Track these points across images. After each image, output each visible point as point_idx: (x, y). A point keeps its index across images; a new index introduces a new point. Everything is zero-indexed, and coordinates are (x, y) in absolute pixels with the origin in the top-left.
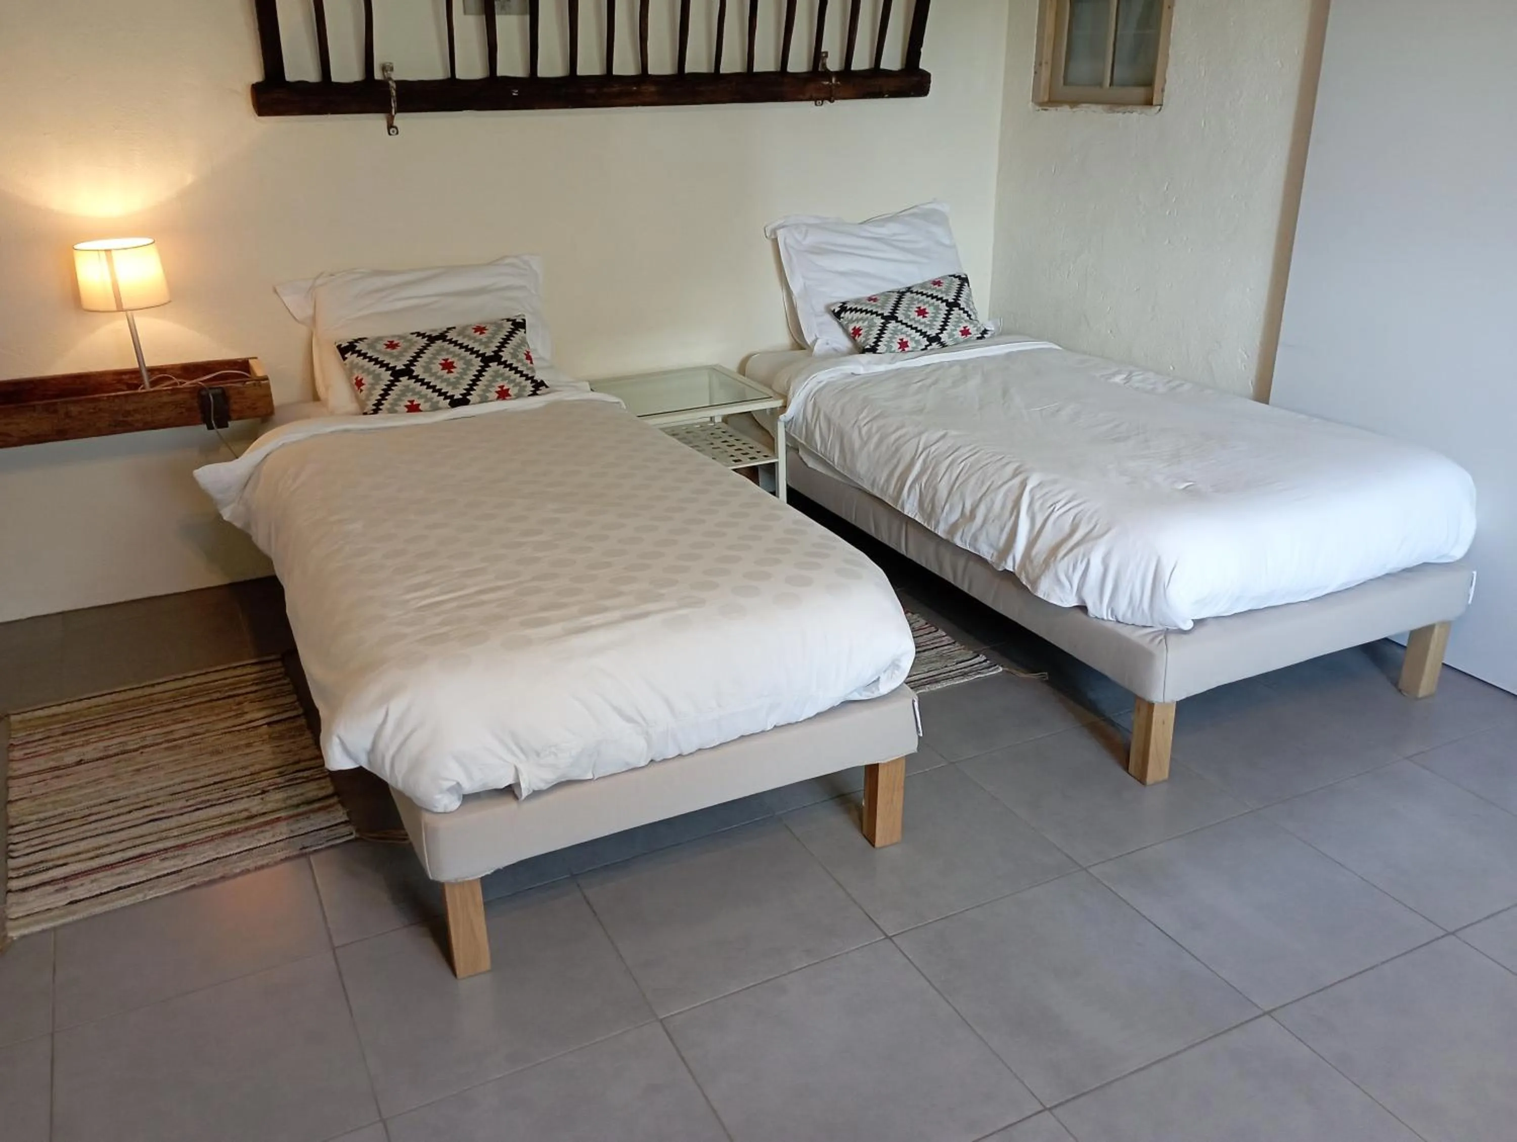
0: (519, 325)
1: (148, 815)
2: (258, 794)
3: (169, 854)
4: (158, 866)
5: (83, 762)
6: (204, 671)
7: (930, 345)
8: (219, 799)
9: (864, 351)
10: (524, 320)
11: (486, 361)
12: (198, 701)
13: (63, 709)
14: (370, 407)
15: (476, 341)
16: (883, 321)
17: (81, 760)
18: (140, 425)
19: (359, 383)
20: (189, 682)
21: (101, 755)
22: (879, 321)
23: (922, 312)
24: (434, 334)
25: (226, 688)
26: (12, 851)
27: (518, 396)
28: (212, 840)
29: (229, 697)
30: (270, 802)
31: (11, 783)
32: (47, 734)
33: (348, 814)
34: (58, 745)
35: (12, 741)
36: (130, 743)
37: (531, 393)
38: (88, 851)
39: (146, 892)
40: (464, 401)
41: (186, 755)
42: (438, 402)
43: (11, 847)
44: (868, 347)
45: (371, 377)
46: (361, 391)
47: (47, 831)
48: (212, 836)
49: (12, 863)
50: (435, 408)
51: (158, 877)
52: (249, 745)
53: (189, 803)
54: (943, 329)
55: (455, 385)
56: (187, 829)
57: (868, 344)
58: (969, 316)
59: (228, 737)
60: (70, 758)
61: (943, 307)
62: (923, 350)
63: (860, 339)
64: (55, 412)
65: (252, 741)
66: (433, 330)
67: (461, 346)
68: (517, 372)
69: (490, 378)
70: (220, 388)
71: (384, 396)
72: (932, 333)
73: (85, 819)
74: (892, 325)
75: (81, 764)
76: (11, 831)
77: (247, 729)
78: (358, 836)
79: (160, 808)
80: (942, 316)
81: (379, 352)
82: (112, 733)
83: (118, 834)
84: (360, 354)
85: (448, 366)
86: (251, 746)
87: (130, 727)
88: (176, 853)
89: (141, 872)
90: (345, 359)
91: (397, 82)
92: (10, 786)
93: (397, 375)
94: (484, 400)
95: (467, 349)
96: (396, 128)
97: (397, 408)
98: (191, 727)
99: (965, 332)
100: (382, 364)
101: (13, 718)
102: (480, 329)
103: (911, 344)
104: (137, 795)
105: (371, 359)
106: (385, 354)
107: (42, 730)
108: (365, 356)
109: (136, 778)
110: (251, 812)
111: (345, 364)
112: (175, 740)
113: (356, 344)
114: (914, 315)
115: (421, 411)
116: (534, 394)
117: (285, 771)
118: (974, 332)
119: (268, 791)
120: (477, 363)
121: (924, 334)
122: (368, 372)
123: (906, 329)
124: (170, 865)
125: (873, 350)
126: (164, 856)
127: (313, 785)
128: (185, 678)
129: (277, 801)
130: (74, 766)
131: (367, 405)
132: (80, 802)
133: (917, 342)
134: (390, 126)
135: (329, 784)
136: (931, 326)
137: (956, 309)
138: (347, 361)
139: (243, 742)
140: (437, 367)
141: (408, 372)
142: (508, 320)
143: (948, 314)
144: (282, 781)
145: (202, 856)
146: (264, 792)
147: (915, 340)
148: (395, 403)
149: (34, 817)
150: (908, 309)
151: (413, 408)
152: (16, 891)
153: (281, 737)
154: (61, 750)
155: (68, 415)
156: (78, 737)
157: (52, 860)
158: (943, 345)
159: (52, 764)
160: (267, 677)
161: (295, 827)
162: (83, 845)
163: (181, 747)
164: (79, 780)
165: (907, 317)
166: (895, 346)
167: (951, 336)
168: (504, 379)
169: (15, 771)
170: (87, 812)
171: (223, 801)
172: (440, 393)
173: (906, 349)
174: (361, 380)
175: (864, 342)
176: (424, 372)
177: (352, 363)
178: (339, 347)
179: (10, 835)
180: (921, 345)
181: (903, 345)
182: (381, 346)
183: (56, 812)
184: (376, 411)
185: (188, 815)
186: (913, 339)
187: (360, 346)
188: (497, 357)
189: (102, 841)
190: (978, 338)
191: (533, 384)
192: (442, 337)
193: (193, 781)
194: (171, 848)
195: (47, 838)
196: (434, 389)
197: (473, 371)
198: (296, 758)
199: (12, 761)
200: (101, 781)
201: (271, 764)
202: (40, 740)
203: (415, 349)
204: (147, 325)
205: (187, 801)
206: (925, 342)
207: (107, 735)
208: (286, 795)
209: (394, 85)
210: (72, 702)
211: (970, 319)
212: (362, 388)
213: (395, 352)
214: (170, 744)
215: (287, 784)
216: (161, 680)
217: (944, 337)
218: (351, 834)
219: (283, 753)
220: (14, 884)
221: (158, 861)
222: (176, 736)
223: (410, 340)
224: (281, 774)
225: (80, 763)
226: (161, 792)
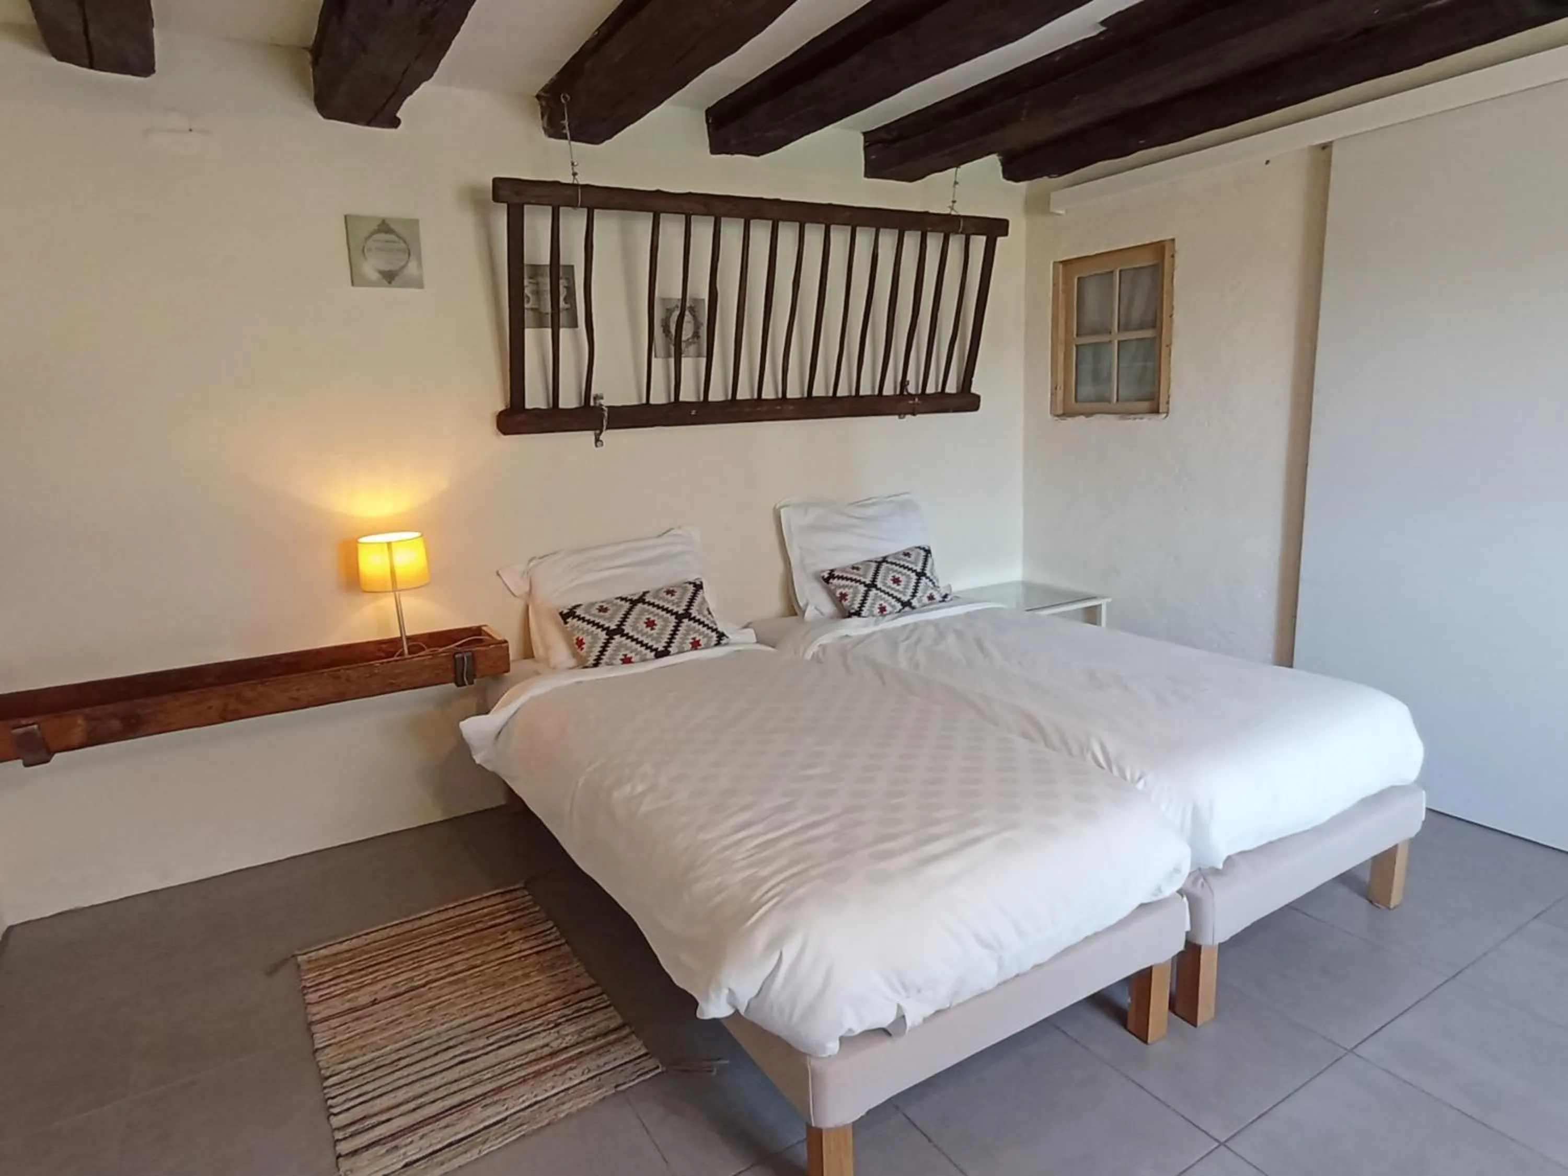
0: (698, 587)
1: (455, 1057)
2: (552, 1028)
3: (488, 1101)
4: (481, 1116)
5: (377, 1001)
6: (461, 902)
7: (903, 608)
8: (518, 1035)
9: (850, 615)
10: (702, 583)
11: (680, 618)
12: (465, 932)
13: (345, 946)
14: (591, 661)
15: (669, 602)
16: (866, 589)
17: (375, 1000)
18: (403, 686)
19: (580, 643)
20: (451, 913)
21: (392, 993)
22: (862, 589)
23: (896, 581)
24: (635, 598)
25: (487, 918)
26: (331, 1107)
27: (707, 647)
28: (524, 1081)
29: (492, 927)
30: (567, 1035)
31: (315, 1028)
32: (336, 973)
33: (645, 1045)
34: (349, 984)
35: (304, 984)
36: (416, 979)
37: (716, 642)
38: (407, 1102)
39: (480, 1147)
40: (665, 653)
41: (472, 989)
42: (646, 655)
43: (330, 1102)
44: (853, 611)
45: (590, 637)
46: (582, 649)
47: (360, 1081)
48: (524, 1076)
49: (336, 1121)
50: (644, 660)
51: (486, 1128)
52: (527, 976)
53: (491, 1040)
54: (913, 596)
55: (658, 640)
56: (497, 1070)
57: (853, 609)
58: (933, 583)
59: (504, 968)
60: (364, 997)
61: (914, 577)
62: (897, 612)
63: (846, 603)
64: (339, 678)
65: (528, 971)
66: (633, 595)
67: (658, 607)
68: (705, 625)
69: (684, 632)
70: (470, 651)
71: (602, 652)
72: (905, 599)
73: (395, 1064)
74: (873, 592)
75: (376, 1004)
76: (326, 1084)
77: (520, 958)
78: (664, 1069)
79: (462, 1049)
80: (912, 584)
81: (594, 615)
82: (397, 970)
83: (433, 1079)
84: (580, 618)
85: (650, 624)
86: (530, 976)
87: (411, 962)
88: (496, 1098)
89: (467, 1123)
90: (566, 623)
91: (609, 407)
92: (314, 1031)
93: (611, 634)
94: (681, 651)
95: (663, 609)
96: (601, 441)
97: (614, 662)
98: (468, 959)
99: (931, 598)
100: (598, 626)
101: (300, 958)
102: (670, 592)
103: (889, 609)
104: (439, 1034)
105: (589, 622)
106: (600, 617)
107: (330, 969)
108: (583, 619)
109: (434, 1016)
110: (552, 1047)
111: (567, 627)
112: (456, 974)
113: (575, 610)
114: (890, 583)
115: (632, 662)
116: (718, 644)
117: (569, 1001)
118: (938, 597)
119: (560, 1024)
120: (673, 620)
121: (898, 600)
122: (588, 633)
123: (886, 596)
124: (492, 1114)
125: (858, 613)
126: (484, 1103)
127: (599, 1016)
128: (446, 909)
129: (572, 1034)
130: (368, 1007)
131: (588, 661)
132: (386, 1046)
133: (893, 607)
134: (597, 440)
135: (616, 1013)
136: (904, 594)
137: (924, 578)
138: (568, 625)
139: (519, 973)
140: (642, 626)
141: (619, 631)
142: (690, 583)
143: (917, 583)
144: (570, 1012)
145: (521, 1100)
146: (557, 1025)
147: (892, 605)
148: (612, 657)
149: (345, 1066)
150: (885, 578)
151: (627, 661)
152: (347, 1155)
153: (552, 967)
154: (352, 990)
155: (348, 680)
156: (366, 975)
157: (375, 1115)
158: (913, 608)
159: (348, 1005)
160: (519, 905)
161: (601, 1061)
162: (401, 1096)
163: (463, 980)
164: (378, 1021)
165: (885, 584)
166: (876, 611)
167: (920, 601)
168: (696, 632)
169: (314, 1015)
170: (395, 1057)
171: (522, 1036)
172: (648, 647)
173: (885, 613)
174: (582, 640)
175: (850, 606)
176: (633, 630)
177: (572, 626)
178: (561, 614)
179: (325, 1088)
180: (896, 609)
181: (882, 609)
182: (594, 611)
183: (366, 1058)
184: (596, 665)
185: (494, 1053)
186: (890, 604)
187: (578, 612)
188: (687, 615)
189: (417, 1089)
190: (940, 602)
191: (718, 635)
192: (641, 600)
193: (487, 1015)
194: (489, 1092)
195: (364, 1089)
196: (641, 643)
197: (671, 627)
198: (573, 988)
199: (309, 1004)
200: (399, 1021)
201: (552, 996)
202: (330, 980)
203: (623, 612)
204: (409, 603)
205: (488, 1038)
206: (899, 606)
207: (392, 971)
208: (579, 1028)
209: (606, 409)
210: (352, 939)
211: (935, 586)
212: (584, 646)
213: (607, 614)
214: (452, 978)
215: (575, 1015)
216: (426, 913)
217: (915, 602)
218: (657, 1068)
219: (559, 982)
220: (344, 1148)
221: (479, 1109)
222: (457, 969)
223: (616, 604)
224: (566, 1005)
225: (374, 1002)
226: (459, 1031)
